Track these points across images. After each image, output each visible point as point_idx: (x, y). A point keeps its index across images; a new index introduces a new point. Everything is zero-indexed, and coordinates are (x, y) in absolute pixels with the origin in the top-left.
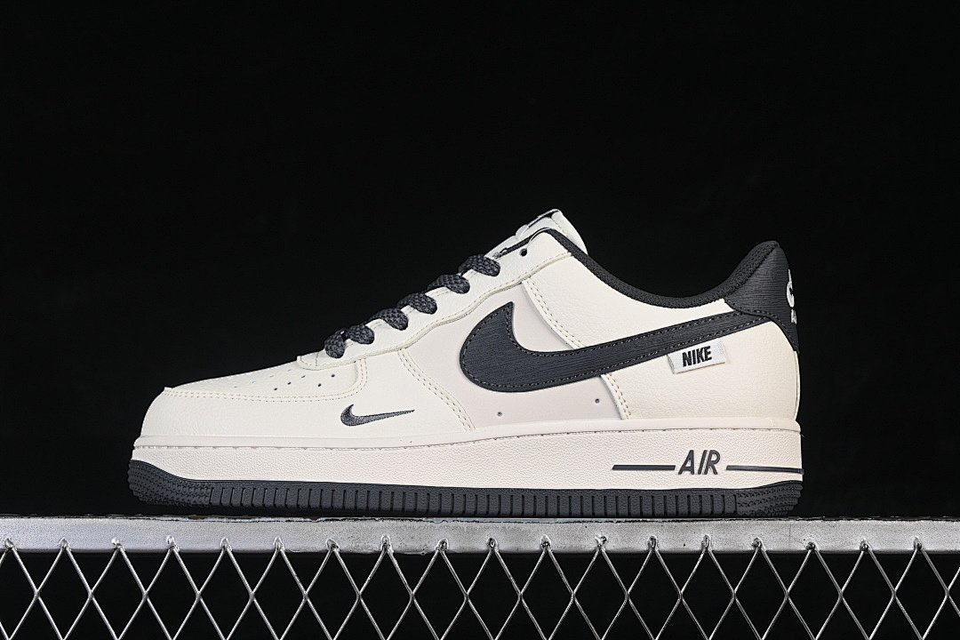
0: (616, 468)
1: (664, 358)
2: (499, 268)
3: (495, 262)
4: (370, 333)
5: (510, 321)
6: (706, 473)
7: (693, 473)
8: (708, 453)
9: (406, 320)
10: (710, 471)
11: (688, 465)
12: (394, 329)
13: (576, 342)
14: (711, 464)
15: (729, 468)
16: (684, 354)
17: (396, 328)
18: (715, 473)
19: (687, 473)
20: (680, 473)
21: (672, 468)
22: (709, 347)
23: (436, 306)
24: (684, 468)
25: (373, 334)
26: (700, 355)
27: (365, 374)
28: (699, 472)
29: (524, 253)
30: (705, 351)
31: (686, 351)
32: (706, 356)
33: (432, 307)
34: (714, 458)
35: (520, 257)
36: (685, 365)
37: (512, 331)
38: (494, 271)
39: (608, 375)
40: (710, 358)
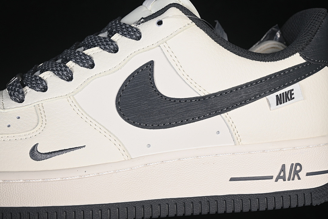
0: (232, 179)
1: (264, 99)
2: (140, 33)
3: (137, 29)
4: (44, 84)
5: (152, 75)
6: (293, 179)
7: (284, 180)
8: (294, 165)
9: (71, 73)
10: (296, 177)
11: (282, 174)
12: (63, 80)
13: (202, 90)
14: (297, 173)
15: (308, 174)
16: (277, 96)
17: (64, 79)
18: (299, 179)
19: (281, 180)
20: (276, 181)
21: (271, 178)
22: (293, 90)
23: (93, 62)
24: (279, 177)
25: (46, 84)
26: (287, 97)
27: (44, 117)
28: (289, 180)
29: (160, 23)
30: (291, 93)
31: (278, 93)
32: (291, 97)
33: (91, 63)
34: (298, 168)
35: (157, 26)
36: (277, 104)
37: (154, 83)
38: (136, 36)
39: (226, 114)
40: (294, 98)
